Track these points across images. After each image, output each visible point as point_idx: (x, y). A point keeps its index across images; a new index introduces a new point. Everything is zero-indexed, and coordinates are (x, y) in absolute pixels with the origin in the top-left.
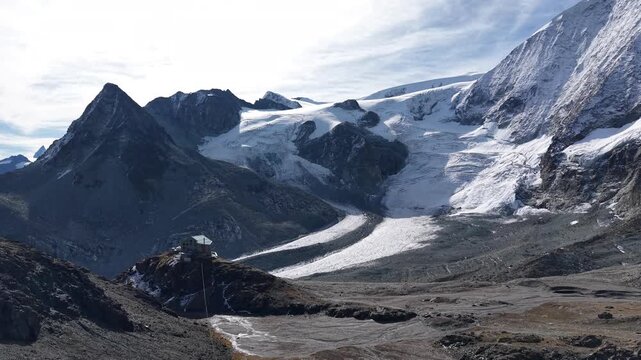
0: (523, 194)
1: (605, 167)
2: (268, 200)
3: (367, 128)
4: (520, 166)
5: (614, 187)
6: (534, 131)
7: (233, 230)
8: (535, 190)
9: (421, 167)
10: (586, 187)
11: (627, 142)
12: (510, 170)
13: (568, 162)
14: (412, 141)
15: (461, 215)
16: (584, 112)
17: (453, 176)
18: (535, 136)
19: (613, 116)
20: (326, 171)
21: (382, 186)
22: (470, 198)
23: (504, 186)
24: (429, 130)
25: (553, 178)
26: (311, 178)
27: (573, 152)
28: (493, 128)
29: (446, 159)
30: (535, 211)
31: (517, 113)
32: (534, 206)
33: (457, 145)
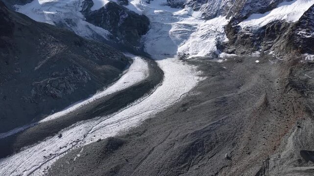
0: (221, 47)
1: (264, 33)
2: (88, 51)
3: (124, 6)
4: (215, 32)
5: (270, 44)
6: (215, 13)
7: (84, 74)
8: (226, 44)
9: (158, 31)
10: (255, 44)
11: (275, 21)
12: (209, 34)
13: (243, 30)
14: (150, 15)
15: (193, 58)
16: (247, 4)
17: (178, 36)
18: (215, 16)
19: (260, 8)
20: (107, 32)
21: (141, 41)
22: (191, 48)
23: (208, 42)
24: (157, 10)
25: (236, 38)
26: (99, 36)
27: (245, 26)
28: (191, 10)
29: (170, 27)
30: (228, 55)
31: (203, 3)
32: (228, 52)
33: (174, 19)
